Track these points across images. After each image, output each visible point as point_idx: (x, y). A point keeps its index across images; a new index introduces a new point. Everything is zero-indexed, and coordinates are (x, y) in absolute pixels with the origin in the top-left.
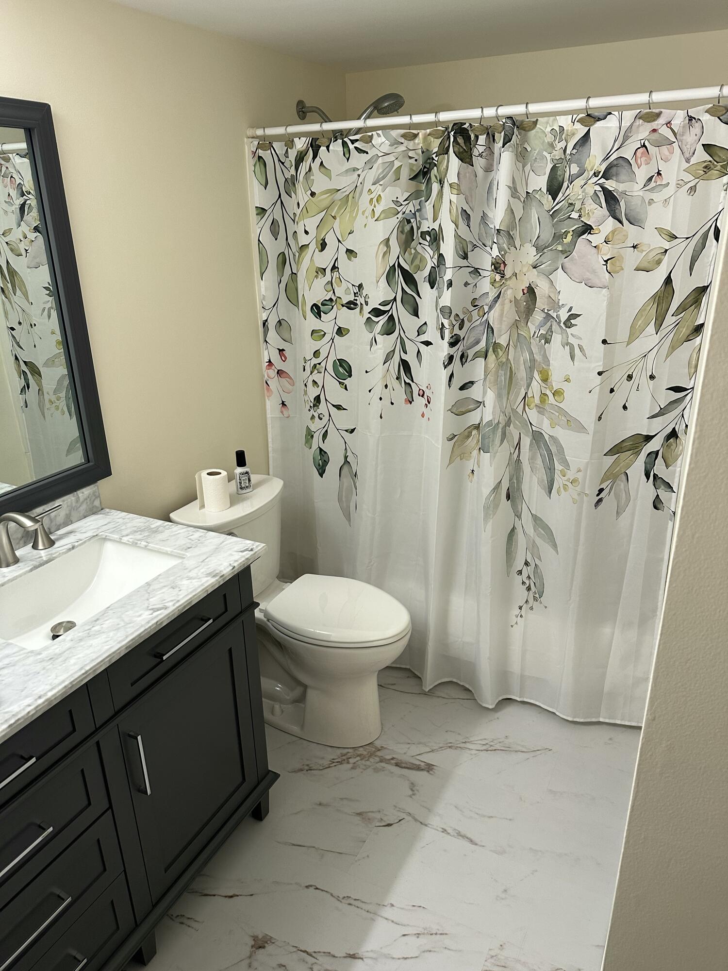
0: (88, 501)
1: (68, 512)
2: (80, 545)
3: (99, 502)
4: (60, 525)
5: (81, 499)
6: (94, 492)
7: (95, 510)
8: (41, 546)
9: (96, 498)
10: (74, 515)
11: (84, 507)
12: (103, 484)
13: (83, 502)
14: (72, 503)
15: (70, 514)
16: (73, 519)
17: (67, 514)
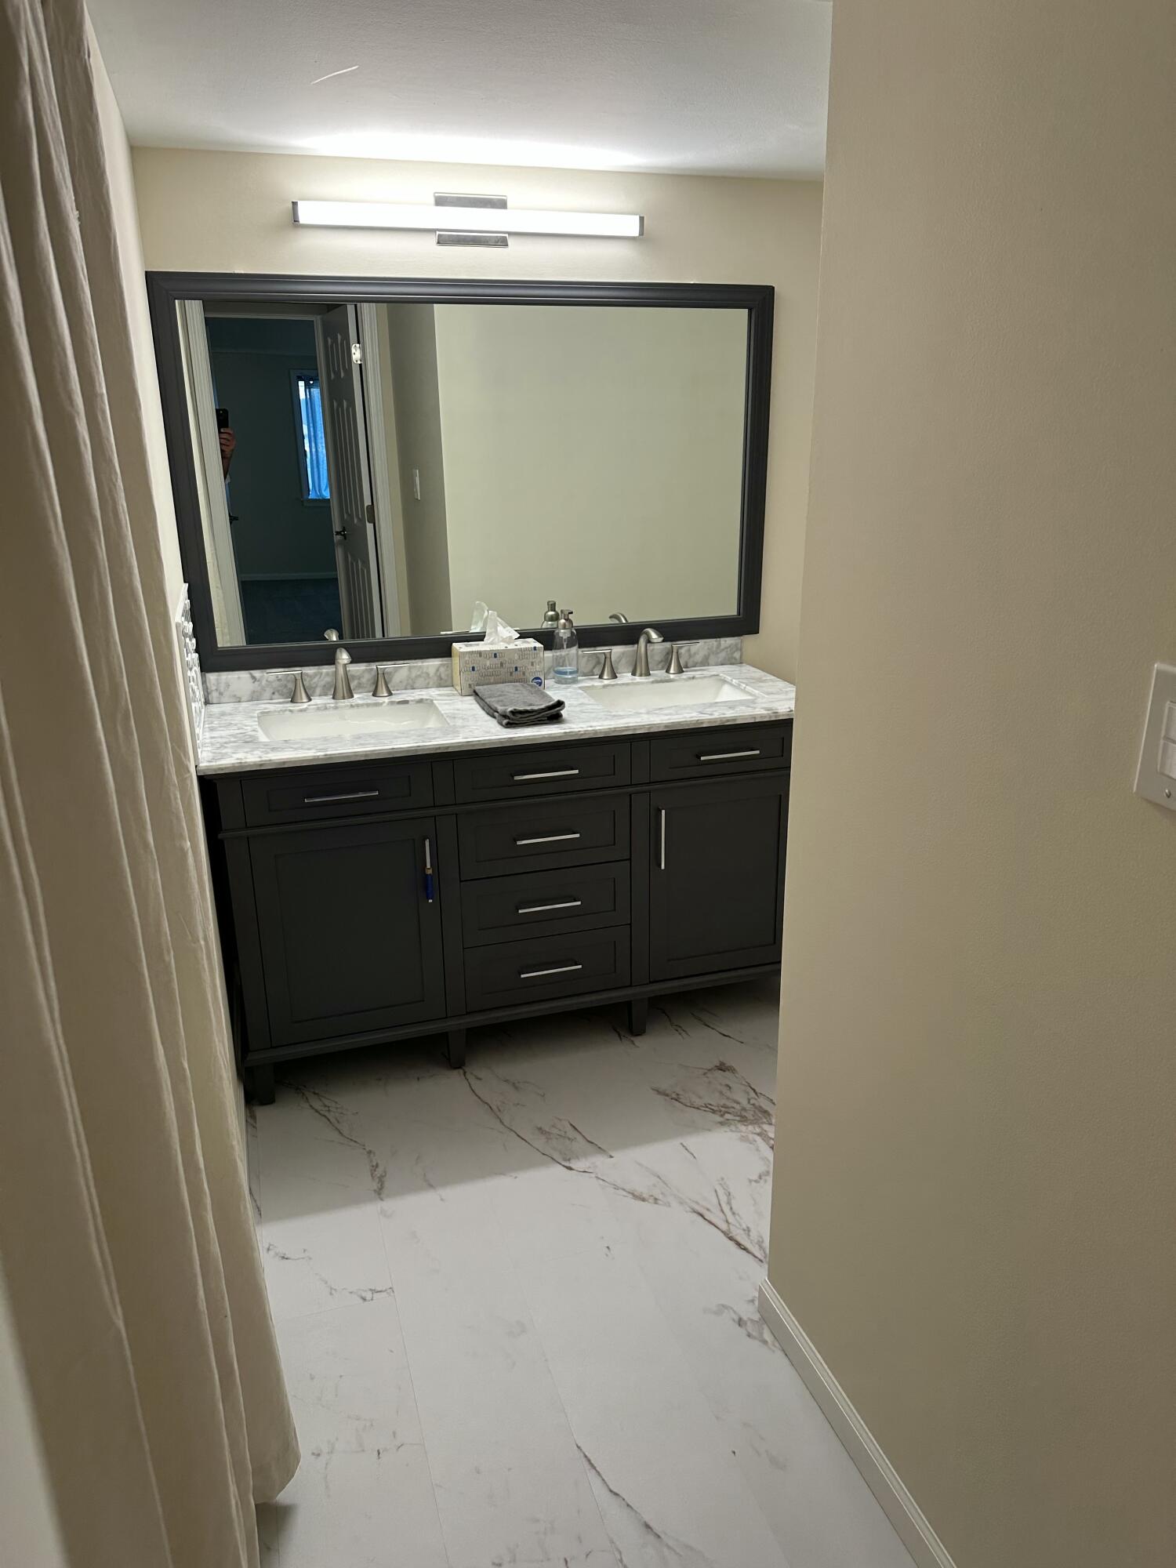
0: (729, 649)
1: (707, 654)
2: (700, 678)
3: (739, 654)
4: (697, 663)
5: (722, 647)
6: (736, 645)
7: (733, 661)
8: (672, 671)
9: (737, 650)
10: (712, 659)
11: (723, 655)
12: (749, 640)
13: (723, 650)
14: (712, 647)
15: (709, 655)
16: (710, 661)
17: (705, 656)
